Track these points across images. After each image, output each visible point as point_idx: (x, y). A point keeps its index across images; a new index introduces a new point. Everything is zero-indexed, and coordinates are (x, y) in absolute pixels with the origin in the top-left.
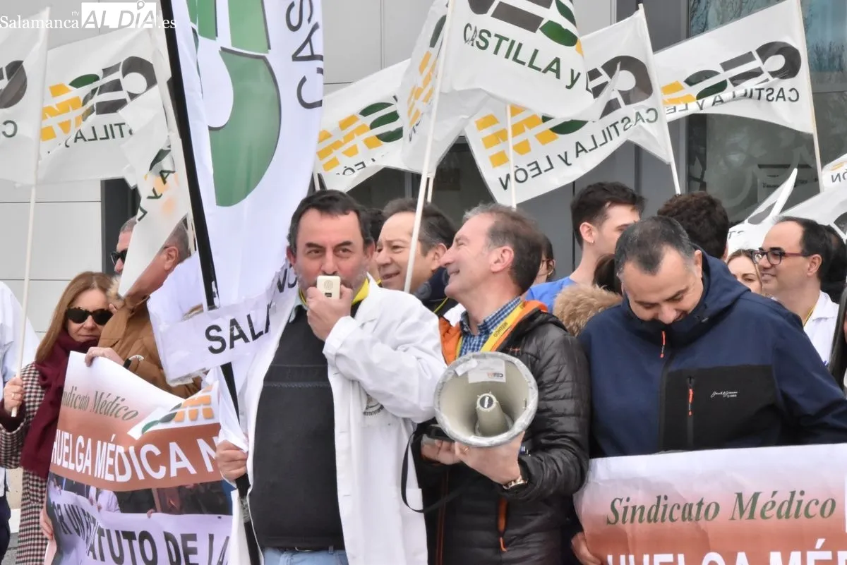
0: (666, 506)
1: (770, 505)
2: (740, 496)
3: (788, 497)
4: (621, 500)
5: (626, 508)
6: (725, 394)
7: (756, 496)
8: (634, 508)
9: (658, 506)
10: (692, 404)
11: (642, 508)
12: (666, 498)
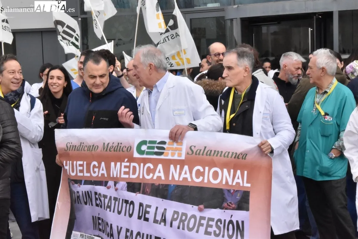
0: (83, 146)
1: (112, 147)
2: (104, 144)
3: (117, 145)
4: (69, 143)
5: (71, 146)
6: (104, 119)
7: (108, 144)
8: (73, 146)
9: (80, 146)
10: (93, 121)
11: (76, 146)
12: (83, 143)
